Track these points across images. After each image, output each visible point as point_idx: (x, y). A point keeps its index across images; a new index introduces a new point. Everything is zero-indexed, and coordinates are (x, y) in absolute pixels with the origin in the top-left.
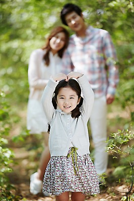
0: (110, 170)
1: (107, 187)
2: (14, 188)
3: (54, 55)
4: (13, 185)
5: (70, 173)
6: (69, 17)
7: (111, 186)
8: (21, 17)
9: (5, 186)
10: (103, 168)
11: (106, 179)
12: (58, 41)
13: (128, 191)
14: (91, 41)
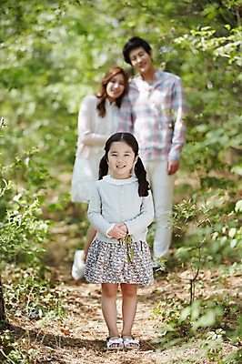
0: (171, 251)
1: (167, 273)
2: (49, 271)
3: (111, 103)
4: (48, 268)
5: (120, 262)
6: (134, 53)
7: (172, 271)
8: (65, 54)
9: (38, 268)
10: (164, 249)
11: (166, 263)
12: (116, 86)
13: (192, 278)
14: (159, 87)
